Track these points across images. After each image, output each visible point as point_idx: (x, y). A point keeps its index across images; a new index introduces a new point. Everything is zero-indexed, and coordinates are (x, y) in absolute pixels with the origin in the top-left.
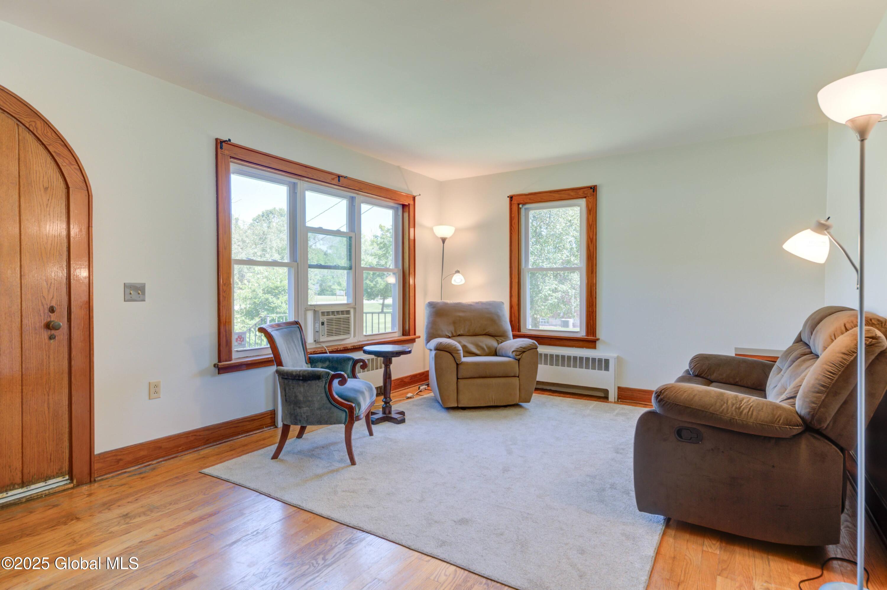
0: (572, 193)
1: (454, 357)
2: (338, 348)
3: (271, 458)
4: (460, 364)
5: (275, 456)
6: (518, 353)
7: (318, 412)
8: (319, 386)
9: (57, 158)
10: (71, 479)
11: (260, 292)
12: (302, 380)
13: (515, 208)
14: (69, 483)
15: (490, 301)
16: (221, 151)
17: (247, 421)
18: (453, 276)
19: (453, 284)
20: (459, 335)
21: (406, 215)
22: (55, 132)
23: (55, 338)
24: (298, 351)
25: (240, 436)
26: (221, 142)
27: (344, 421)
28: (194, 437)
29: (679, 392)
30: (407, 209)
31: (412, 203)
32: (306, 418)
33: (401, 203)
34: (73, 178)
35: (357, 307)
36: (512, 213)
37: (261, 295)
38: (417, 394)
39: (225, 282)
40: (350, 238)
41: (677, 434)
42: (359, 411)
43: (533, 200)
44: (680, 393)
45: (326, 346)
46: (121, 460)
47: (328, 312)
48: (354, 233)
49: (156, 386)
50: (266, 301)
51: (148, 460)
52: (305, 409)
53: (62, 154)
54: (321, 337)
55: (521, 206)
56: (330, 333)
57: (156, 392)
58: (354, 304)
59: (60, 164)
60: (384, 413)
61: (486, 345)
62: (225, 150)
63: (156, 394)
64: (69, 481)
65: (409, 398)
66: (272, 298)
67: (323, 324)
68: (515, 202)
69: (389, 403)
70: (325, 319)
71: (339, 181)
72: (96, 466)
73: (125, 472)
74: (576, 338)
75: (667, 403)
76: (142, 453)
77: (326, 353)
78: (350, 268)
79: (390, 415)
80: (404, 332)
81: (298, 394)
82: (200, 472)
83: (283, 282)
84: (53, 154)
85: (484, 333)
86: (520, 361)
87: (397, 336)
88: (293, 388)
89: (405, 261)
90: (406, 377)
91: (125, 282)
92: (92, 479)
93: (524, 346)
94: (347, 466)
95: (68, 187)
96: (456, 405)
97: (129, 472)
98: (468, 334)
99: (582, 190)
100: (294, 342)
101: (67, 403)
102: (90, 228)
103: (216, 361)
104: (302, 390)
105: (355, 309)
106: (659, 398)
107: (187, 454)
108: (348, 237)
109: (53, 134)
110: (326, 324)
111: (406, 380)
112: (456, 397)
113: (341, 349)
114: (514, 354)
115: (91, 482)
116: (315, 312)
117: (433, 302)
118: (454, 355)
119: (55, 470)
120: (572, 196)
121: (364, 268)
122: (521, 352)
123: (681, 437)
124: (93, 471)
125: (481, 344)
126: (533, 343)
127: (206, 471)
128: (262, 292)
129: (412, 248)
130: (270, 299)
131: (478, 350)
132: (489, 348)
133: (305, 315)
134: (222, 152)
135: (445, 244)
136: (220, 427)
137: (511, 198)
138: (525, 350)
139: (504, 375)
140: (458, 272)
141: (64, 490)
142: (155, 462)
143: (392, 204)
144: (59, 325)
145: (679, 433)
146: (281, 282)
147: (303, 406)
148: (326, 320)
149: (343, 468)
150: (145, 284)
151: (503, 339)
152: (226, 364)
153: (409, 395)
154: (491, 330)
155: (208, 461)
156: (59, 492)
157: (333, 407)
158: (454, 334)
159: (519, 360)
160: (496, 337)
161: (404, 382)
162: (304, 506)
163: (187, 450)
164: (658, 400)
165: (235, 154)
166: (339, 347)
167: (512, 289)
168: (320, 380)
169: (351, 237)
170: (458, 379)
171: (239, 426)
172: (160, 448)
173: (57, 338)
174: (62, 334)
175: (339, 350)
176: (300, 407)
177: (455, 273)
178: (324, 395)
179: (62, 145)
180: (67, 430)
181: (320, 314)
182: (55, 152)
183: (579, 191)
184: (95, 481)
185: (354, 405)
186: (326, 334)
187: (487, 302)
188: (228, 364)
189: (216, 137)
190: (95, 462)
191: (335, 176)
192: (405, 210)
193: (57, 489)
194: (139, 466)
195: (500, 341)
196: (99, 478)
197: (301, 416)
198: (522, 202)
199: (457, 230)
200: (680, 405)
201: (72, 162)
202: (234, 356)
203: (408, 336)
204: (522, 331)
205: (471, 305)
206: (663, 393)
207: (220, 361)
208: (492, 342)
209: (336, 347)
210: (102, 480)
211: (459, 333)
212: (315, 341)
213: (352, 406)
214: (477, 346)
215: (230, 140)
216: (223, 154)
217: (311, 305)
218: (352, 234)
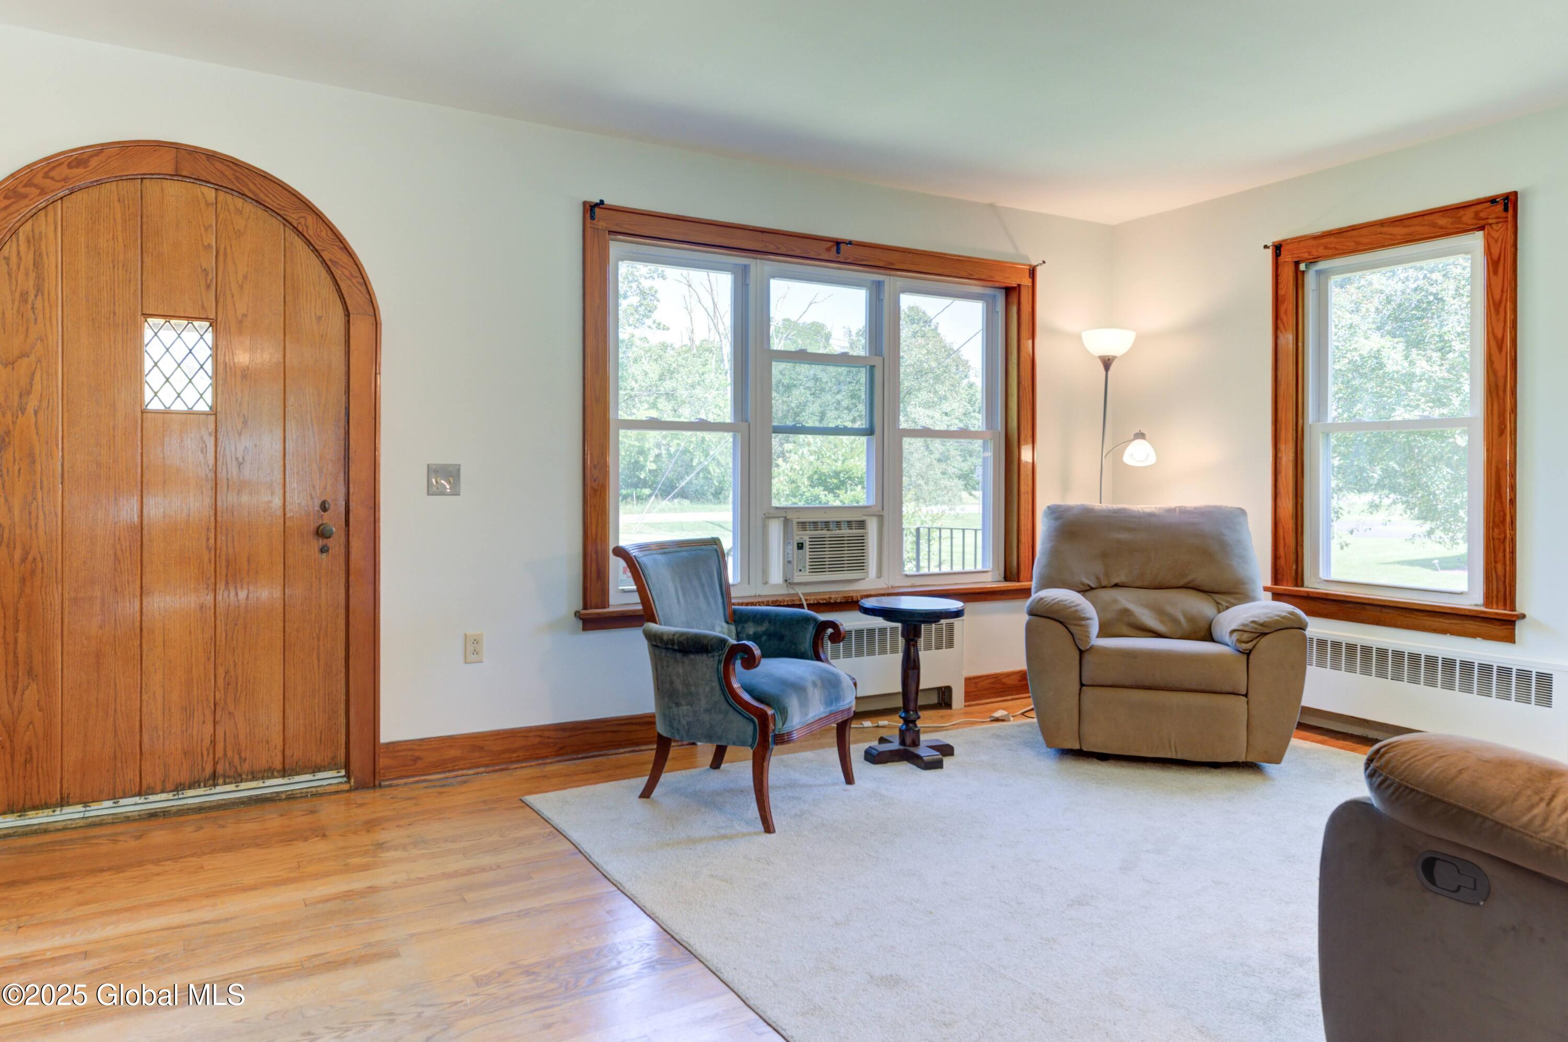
0: (1442, 221)
1: (1072, 634)
2: (830, 598)
3: (639, 793)
4: (1087, 650)
5: (646, 793)
6: (1245, 636)
7: (706, 718)
8: (706, 665)
9: (333, 269)
10: (348, 776)
11: (803, 483)
12: (680, 651)
13: (1287, 273)
14: (345, 782)
15: (1207, 507)
16: (591, 223)
17: (636, 724)
18: (1129, 445)
19: (1126, 465)
20: (1116, 585)
21: (1014, 309)
22: (332, 230)
23: (327, 551)
24: (706, 597)
25: (622, 750)
26: (591, 206)
27: (750, 740)
28: (538, 740)
29: (1422, 758)
30: (1014, 298)
31: (1026, 281)
32: (686, 727)
33: (1004, 285)
34: (355, 299)
35: (885, 513)
36: (1280, 286)
37: (805, 490)
38: (1023, 714)
39: (596, 463)
40: (872, 368)
41: (1424, 872)
42: (783, 724)
43: (1336, 249)
44: (1424, 761)
45: (803, 594)
46: (419, 758)
47: (815, 523)
48: (880, 359)
49: (476, 641)
50: (815, 501)
51: (462, 766)
52: (685, 708)
53: (341, 263)
54: (796, 573)
55: (1302, 267)
56: (818, 566)
57: (475, 652)
58: (880, 509)
59: (338, 279)
60: (903, 742)
61: (1185, 614)
62: (598, 221)
63: (476, 655)
64: (345, 779)
65: (997, 720)
66: (826, 495)
67: (800, 546)
68: (1286, 257)
69: (914, 722)
70: (805, 536)
71: (838, 252)
72: (383, 762)
73: (425, 781)
74: (1452, 608)
75: (1388, 782)
76: (452, 753)
77: (801, 606)
78: (869, 432)
79: (912, 749)
80: (1008, 573)
81: (675, 677)
82: (521, 800)
83: (846, 463)
84: (329, 263)
85: (1182, 583)
86: (1251, 657)
87: (990, 579)
88: (668, 666)
89: (1010, 413)
90: (1009, 675)
91: (429, 463)
92: (377, 783)
93: (1261, 619)
94: (756, 834)
95: (347, 314)
96: (1077, 747)
97: (431, 781)
98: (1139, 584)
99: (1473, 209)
100: (700, 579)
101: (343, 654)
102: (378, 376)
103: (579, 606)
104: (681, 671)
105: (881, 518)
106: (1372, 766)
107: (527, 767)
108: (868, 367)
109: (329, 232)
110: (807, 546)
111: (1006, 681)
112: (1076, 727)
113: (839, 601)
114: (1235, 636)
115: (374, 786)
116: (786, 522)
117: (1059, 506)
118: (1072, 628)
119: (326, 759)
120: (1441, 228)
121: (904, 430)
122: (1255, 635)
123: (1432, 879)
124: (377, 770)
125: (1170, 609)
126: (1292, 613)
127: (530, 799)
128: (806, 483)
129: (1027, 383)
130: (822, 497)
131: (1162, 622)
132: (1191, 619)
133: (765, 528)
134: (594, 224)
135: (1109, 373)
136: (586, 728)
137: (1278, 249)
138: (1266, 631)
139: (1203, 687)
140: (1141, 435)
141: (337, 792)
142: (471, 772)
143: (976, 289)
144: (331, 530)
145: (1429, 866)
146: (843, 461)
147: (683, 703)
148: (808, 540)
149: (744, 835)
150: (460, 465)
151: (1232, 601)
152: (594, 614)
153: (999, 714)
154: (1201, 576)
155: (542, 784)
156: (331, 793)
157: (731, 710)
158: (1104, 583)
159: (1248, 654)
160: (1215, 596)
161: (1004, 684)
162: (627, 887)
163: (526, 759)
164: (1368, 771)
165: (617, 225)
166: (833, 596)
167: (1279, 477)
168: (710, 655)
169: (874, 366)
170: (1082, 685)
171: (620, 731)
172: (481, 748)
173: (330, 551)
174: (336, 544)
175: (832, 601)
176: (678, 705)
177: (1133, 440)
178: (716, 684)
179: (340, 248)
180: (343, 698)
181: (795, 525)
182: (331, 260)
183: (1462, 212)
184: (380, 785)
185: (770, 712)
186: (808, 567)
187: (1196, 508)
188: (598, 614)
189: (583, 200)
190: (381, 755)
191: (831, 244)
192: (1010, 300)
193: (327, 788)
194: (447, 774)
195: (1225, 604)
196: (387, 783)
197: (679, 721)
198: (1306, 256)
199: (1140, 339)
200: (1418, 792)
201: (354, 273)
202: (612, 600)
203: (1015, 581)
204: (1306, 584)
205: (1151, 515)
206: (1383, 755)
207: (585, 607)
208: (1202, 607)
209: (826, 597)
210: (390, 786)
211: (1116, 580)
212: (786, 581)
213: (766, 713)
214: (1160, 612)
215: (602, 202)
216: (595, 229)
217: (777, 508)
218: (877, 361)
